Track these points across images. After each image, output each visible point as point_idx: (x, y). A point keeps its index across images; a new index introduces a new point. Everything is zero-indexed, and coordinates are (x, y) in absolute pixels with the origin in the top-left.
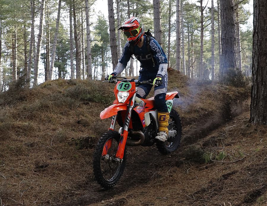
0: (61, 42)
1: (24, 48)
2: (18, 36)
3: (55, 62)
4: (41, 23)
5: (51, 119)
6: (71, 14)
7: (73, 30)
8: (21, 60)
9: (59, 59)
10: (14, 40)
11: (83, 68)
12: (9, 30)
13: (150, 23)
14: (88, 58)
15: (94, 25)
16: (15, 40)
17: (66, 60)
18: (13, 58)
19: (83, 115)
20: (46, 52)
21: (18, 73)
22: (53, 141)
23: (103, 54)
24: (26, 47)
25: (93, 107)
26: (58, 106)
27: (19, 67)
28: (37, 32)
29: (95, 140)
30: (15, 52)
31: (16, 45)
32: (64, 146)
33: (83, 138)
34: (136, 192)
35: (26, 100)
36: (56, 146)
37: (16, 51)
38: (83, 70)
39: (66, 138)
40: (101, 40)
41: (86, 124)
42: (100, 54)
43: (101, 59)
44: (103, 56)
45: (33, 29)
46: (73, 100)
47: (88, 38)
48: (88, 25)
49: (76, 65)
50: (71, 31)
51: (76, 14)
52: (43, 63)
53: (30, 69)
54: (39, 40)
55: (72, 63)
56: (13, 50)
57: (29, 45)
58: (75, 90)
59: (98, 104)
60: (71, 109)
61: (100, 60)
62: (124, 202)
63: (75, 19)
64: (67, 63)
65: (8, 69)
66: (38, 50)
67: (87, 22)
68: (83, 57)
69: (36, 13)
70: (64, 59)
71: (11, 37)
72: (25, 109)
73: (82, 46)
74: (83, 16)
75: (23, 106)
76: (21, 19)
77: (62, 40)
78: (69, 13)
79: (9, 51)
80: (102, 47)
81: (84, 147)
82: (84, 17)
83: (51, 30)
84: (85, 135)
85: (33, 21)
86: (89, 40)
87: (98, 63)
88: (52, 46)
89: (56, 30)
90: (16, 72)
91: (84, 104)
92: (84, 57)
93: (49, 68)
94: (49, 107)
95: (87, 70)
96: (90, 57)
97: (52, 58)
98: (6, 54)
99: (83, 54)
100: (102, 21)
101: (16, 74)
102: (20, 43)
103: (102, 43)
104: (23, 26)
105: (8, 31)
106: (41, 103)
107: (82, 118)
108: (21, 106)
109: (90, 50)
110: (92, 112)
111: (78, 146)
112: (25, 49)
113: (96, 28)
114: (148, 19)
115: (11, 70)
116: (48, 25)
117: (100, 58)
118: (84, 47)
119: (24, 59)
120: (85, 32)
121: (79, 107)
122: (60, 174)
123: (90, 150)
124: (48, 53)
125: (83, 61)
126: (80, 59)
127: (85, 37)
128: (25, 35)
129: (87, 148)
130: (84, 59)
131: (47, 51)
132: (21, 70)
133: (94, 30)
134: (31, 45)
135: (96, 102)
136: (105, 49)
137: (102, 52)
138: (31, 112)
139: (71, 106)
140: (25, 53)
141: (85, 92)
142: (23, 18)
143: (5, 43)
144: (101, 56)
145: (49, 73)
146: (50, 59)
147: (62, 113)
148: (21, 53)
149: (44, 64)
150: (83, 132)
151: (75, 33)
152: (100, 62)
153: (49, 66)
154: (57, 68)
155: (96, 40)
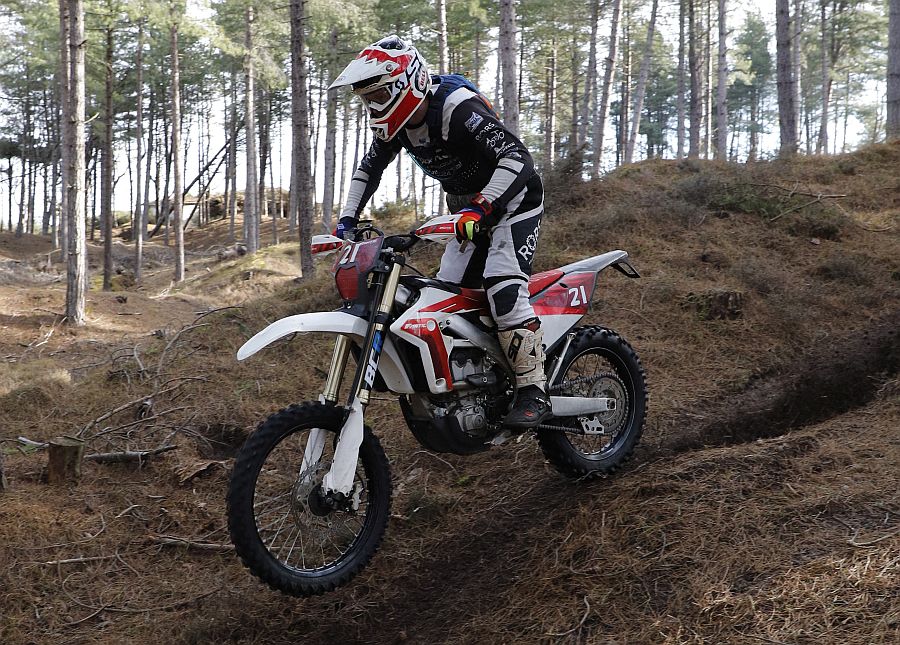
0: (656, 75)
1: (571, 91)
2: (560, 63)
3: (641, 121)
4: (614, 30)
5: (639, 249)
6: (682, 10)
7: (688, 47)
8: (564, 117)
9: (649, 115)
10: (550, 73)
11: (707, 135)
12: (539, 49)
13: (876, 26)
14: (719, 112)
15: (736, 34)
16: (553, 72)
17: (667, 116)
18: (546, 113)
19: (715, 243)
20: (620, 99)
21: (557, 148)
22: (645, 298)
23: (753, 102)
24: (575, 87)
25: (737, 223)
26: (658, 221)
27: (561, 132)
28: (602, 53)
29: (741, 300)
30: (552, 98)
31: (555, 83)
32: (671, 311)
33: (716, 294)
34: (840, 426)
35: (584, 206)
36: (652, 310)
37: (554, 96)
38: (705, 141)
39: (675, 294)
40: (752, 70)
41: (720, 264)
42: (746, 104)
43: (750, 115)
44: (753, 108)
45: (593, 45)
46: (692, 207)
47: (720, 64)
48: (722, 34)
49: (688, 130)
50: (681, 50)
51: (695, 9)
52: (613, 123)
53: (583, 138)
54: (608, 71)
55: (680, 123)
56: (547, 95)
57: (583, 83)
58: (698, 183)
59: (750, 218)
60: (686, 227)
61: (746, 117)
62: (810, 447)
63: (691, 20)
64: (668, 124)
65: (535, 137)
66: (606, 95)
67: (721, 26)
68: (707, 109)
69: (601, 8)
70: (662, 114)
71: (544, 64)
72: (583, 225)
73: (704, 83)
74: (711, 13)
75: (577, 219)
76: (566, 25)
77: (659, 70)
78: (679, 7)
79: (538, 97)
80: (752, 88)
81: (717, 314)
82: (714, 14)
83: (635, 48)
84: (720, 288)
85: (595, 28)
86: (721, 71)
87: (742, 125)
88: (635, 84)
89: (646, 48)
90: (553, 145)
91: (718, 215)
92: (710, 111)
93: (627, 135)
94: (636, 221)
95: (715, 142)
96: (725, 109)
97: (636, 113)
98: (531, 104)
99: (707, 103)
100: (755, 23)
101: (553, 149)
102: (564, 78)
103: (753, 76)
104: (571, 40)
105: (537, 52)
106: (618, 211)
107: (711, 248)
108: (573, 218)
109: (724, 92)
110: (735, 236)
111: (704, 313)
112: (575, 93)
113: (740, 41)
114: (871, 17)
115: (540, 139)
116: (628, 35)
117: (748, 112)
118: (710, 87)
119: (571, 114)
120: (715, 50)
121: (705, 222)
122: (659, 373)
123: (731, 322)
124: (624, 101)
125: (706, 120)
126: (700, 116)
127: (713, 63)
128: (576, 59)
129: (723, 318)
130: (710, 116)
131: (623, 96)
132: (563, 140)
133: (736, 47)
134: (588, 82)
135: (746, 213)
136: (760, 91)
137: (752, 99)
138: (596, 233)
139: (685, 220)
140: (575, 102)
141: (719, 189)
142: (572, 21)
143: (530, 79)
144: (749, 108)
145: (627, 149)
146: (630, 115)
147: (665, 237)
148: (565, 101)
149: (614, 126)
150: (713, 280)
151: (691, 53)
152: (748, 122)
153: (627, 131)
154: (645, 136)
155: (738, 70)
